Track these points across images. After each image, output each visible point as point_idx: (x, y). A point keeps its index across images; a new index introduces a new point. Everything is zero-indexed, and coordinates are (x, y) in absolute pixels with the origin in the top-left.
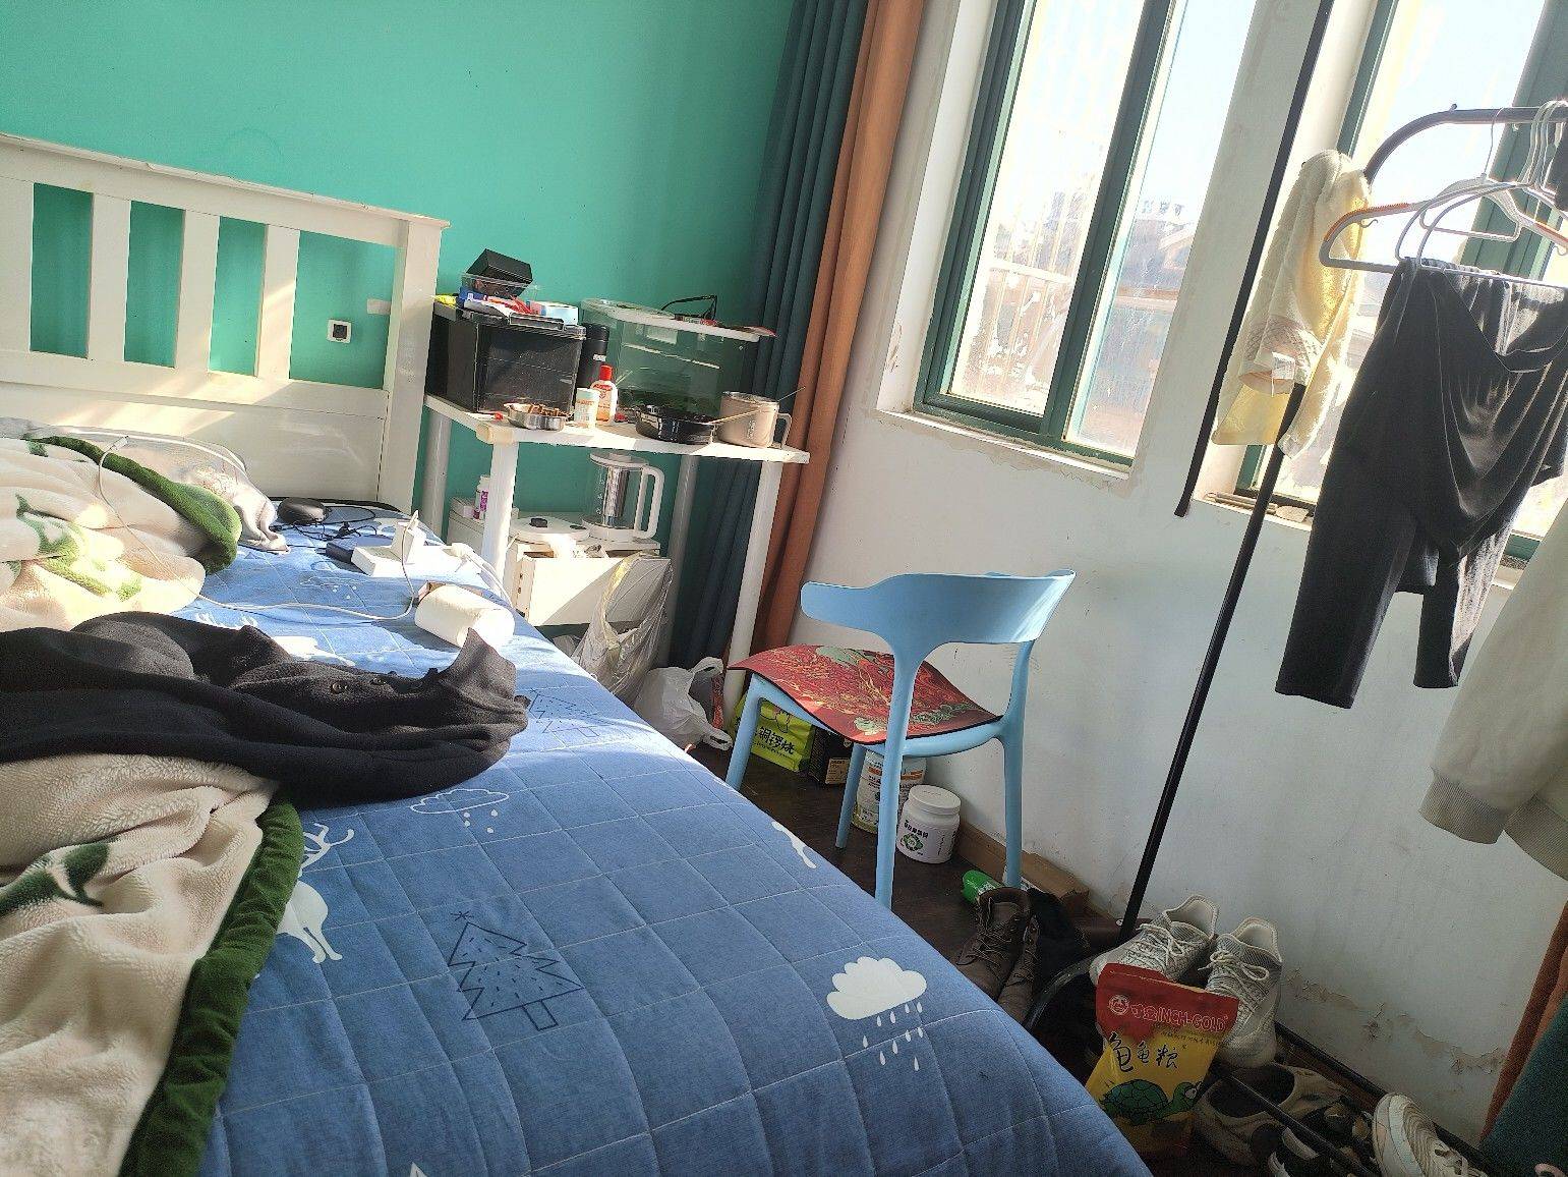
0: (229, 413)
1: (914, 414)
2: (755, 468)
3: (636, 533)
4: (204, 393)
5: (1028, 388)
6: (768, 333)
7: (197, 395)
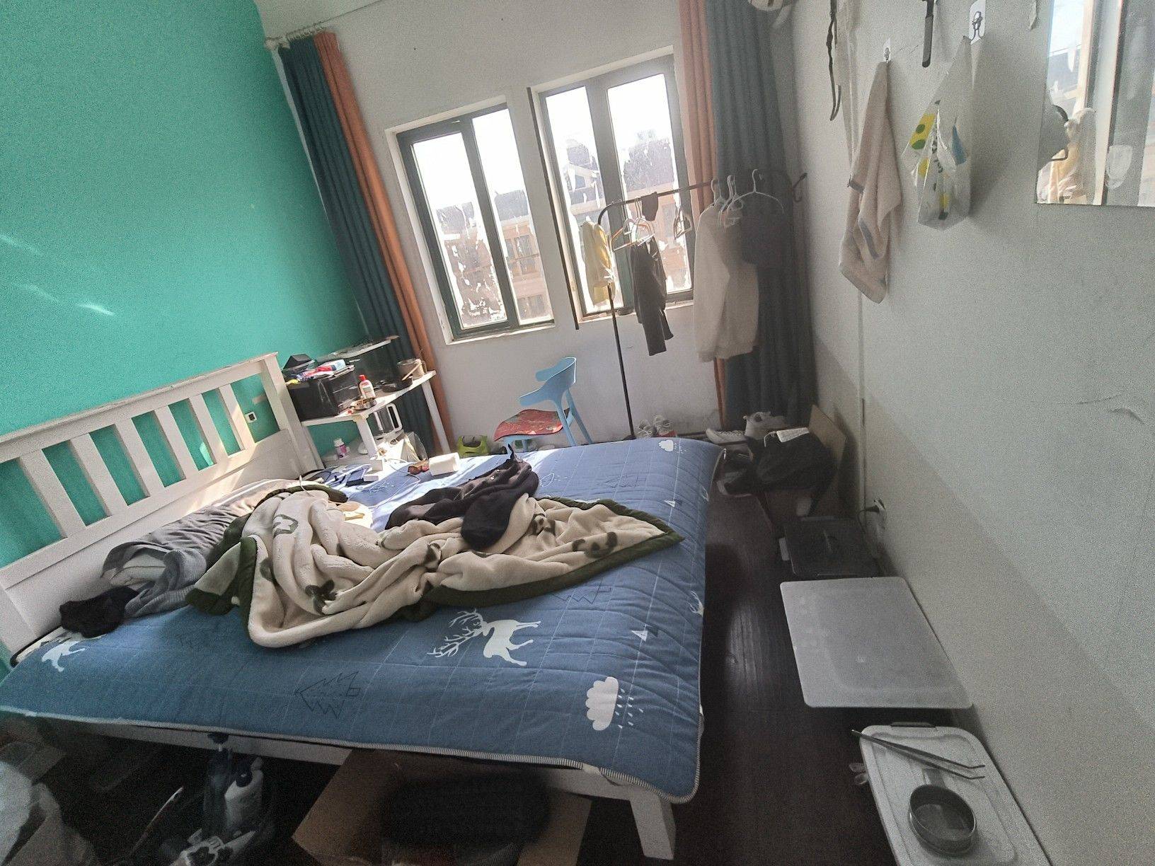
0: (243, 470)
1: (456, 341)
2: (420, 387)
3: (395, 430)
4: (232, 467)
5: (492, 314)
6: (395, 337)
7: (229, 470)
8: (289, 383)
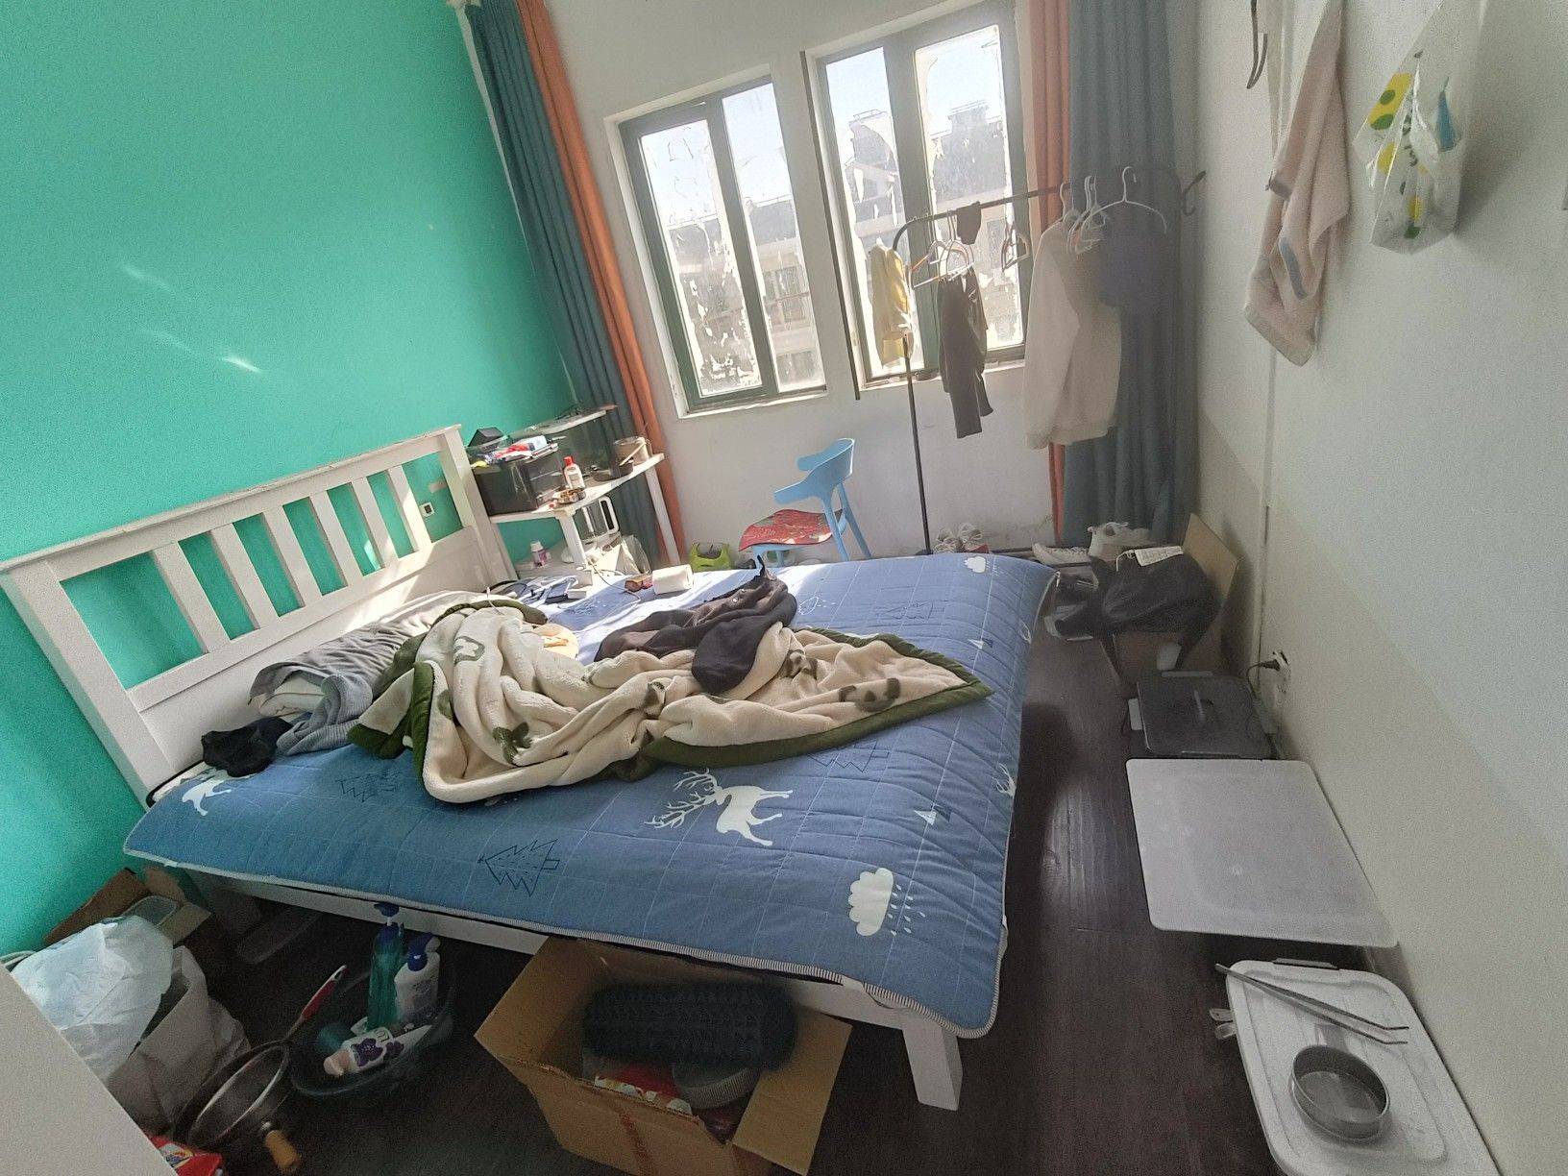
0: (417, 577)
1: (693, 413)
3: (610, 532)
4: (403, 573)
6: (612, 406)
7: (399, 577)
8: (475, 465)
